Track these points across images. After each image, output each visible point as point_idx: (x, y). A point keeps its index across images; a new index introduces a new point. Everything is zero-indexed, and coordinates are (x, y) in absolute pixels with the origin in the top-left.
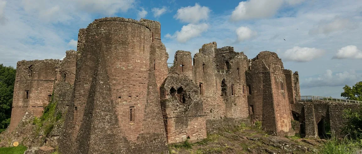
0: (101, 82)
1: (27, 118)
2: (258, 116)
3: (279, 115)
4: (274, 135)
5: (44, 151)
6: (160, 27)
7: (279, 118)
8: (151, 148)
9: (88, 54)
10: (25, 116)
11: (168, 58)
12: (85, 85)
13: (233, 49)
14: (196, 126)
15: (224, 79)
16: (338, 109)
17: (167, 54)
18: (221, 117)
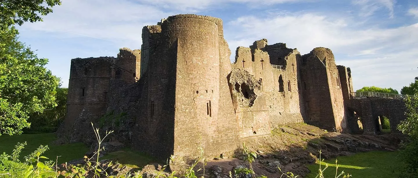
0: (180, 77)
1: (84, 115)
2: (315, 112)
3: (336, 111)
4: (334, 131)
5: (115, 147)
6: (222, 24)
7: (337, 114)
8: (227, 142)
9: (164, 49)
10: (82, 114)
11: (230, 54)
12: (162, 80)
13: (285, 46)
14: (260, 121)
15: (281, 75)
16: (396, 105)
17: (229, 50)
18: (280, 113)
